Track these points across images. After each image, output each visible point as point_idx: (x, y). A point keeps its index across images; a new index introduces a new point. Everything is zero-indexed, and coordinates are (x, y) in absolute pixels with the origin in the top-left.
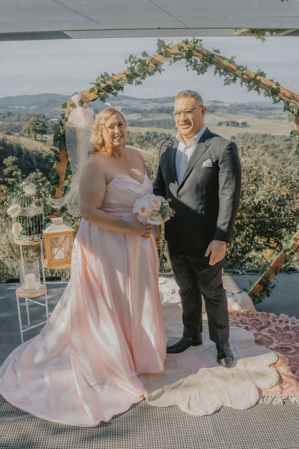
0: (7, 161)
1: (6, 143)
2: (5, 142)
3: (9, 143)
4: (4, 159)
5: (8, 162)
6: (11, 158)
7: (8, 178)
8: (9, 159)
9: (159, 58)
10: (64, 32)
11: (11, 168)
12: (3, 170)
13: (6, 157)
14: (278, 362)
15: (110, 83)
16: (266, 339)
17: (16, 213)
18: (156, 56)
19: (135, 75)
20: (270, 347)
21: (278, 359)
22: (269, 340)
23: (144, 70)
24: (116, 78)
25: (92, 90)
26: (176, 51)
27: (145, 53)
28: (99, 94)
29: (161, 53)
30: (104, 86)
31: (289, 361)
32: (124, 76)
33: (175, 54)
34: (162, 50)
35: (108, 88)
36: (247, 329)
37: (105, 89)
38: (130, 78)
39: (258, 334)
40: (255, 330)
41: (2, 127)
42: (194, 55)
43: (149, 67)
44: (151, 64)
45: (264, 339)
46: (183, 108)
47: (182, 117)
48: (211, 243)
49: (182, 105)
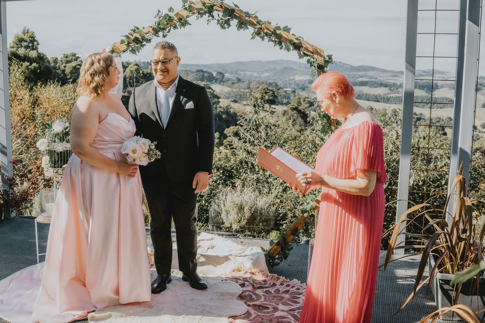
0: (228, 131)
2: (229, 111)
4: (225, 129)
6: (233, 128)
8: (230, 129)
9: (185, 13)
11: (231, 139)
12: (223, 141)
13: (228, 127)
14: (242, 316)
15: (138, 36)
16: (254, 296)
17: (43, 147)
18: (181, 11)
19: (160, 28)
20: (248, 303)
21: (245, 314)
22: (255, 298)
23: (168, 24)
24: (145, 31)
25: (122, 42)
26: (200, 6)
27: (171, 8)
28: (129, 46)
29: (186, 9)
30: (132, 38)
31: (255, 317)
32: (151, 30)
33: (197, 9)
34: (187, 5)
35: (136, 40)
36: (243, 285)
37: (134, 41)
38: (156, 31)
39: (249, 291)
40: (250, 288)
41: (230, 94)
42: (216, 10)
43: (174, 21)
44: (176, 18)
45: (252, 296)
46: (161, 58)
47: (159, 66)
48: (196, 175)
49: (160, 55)
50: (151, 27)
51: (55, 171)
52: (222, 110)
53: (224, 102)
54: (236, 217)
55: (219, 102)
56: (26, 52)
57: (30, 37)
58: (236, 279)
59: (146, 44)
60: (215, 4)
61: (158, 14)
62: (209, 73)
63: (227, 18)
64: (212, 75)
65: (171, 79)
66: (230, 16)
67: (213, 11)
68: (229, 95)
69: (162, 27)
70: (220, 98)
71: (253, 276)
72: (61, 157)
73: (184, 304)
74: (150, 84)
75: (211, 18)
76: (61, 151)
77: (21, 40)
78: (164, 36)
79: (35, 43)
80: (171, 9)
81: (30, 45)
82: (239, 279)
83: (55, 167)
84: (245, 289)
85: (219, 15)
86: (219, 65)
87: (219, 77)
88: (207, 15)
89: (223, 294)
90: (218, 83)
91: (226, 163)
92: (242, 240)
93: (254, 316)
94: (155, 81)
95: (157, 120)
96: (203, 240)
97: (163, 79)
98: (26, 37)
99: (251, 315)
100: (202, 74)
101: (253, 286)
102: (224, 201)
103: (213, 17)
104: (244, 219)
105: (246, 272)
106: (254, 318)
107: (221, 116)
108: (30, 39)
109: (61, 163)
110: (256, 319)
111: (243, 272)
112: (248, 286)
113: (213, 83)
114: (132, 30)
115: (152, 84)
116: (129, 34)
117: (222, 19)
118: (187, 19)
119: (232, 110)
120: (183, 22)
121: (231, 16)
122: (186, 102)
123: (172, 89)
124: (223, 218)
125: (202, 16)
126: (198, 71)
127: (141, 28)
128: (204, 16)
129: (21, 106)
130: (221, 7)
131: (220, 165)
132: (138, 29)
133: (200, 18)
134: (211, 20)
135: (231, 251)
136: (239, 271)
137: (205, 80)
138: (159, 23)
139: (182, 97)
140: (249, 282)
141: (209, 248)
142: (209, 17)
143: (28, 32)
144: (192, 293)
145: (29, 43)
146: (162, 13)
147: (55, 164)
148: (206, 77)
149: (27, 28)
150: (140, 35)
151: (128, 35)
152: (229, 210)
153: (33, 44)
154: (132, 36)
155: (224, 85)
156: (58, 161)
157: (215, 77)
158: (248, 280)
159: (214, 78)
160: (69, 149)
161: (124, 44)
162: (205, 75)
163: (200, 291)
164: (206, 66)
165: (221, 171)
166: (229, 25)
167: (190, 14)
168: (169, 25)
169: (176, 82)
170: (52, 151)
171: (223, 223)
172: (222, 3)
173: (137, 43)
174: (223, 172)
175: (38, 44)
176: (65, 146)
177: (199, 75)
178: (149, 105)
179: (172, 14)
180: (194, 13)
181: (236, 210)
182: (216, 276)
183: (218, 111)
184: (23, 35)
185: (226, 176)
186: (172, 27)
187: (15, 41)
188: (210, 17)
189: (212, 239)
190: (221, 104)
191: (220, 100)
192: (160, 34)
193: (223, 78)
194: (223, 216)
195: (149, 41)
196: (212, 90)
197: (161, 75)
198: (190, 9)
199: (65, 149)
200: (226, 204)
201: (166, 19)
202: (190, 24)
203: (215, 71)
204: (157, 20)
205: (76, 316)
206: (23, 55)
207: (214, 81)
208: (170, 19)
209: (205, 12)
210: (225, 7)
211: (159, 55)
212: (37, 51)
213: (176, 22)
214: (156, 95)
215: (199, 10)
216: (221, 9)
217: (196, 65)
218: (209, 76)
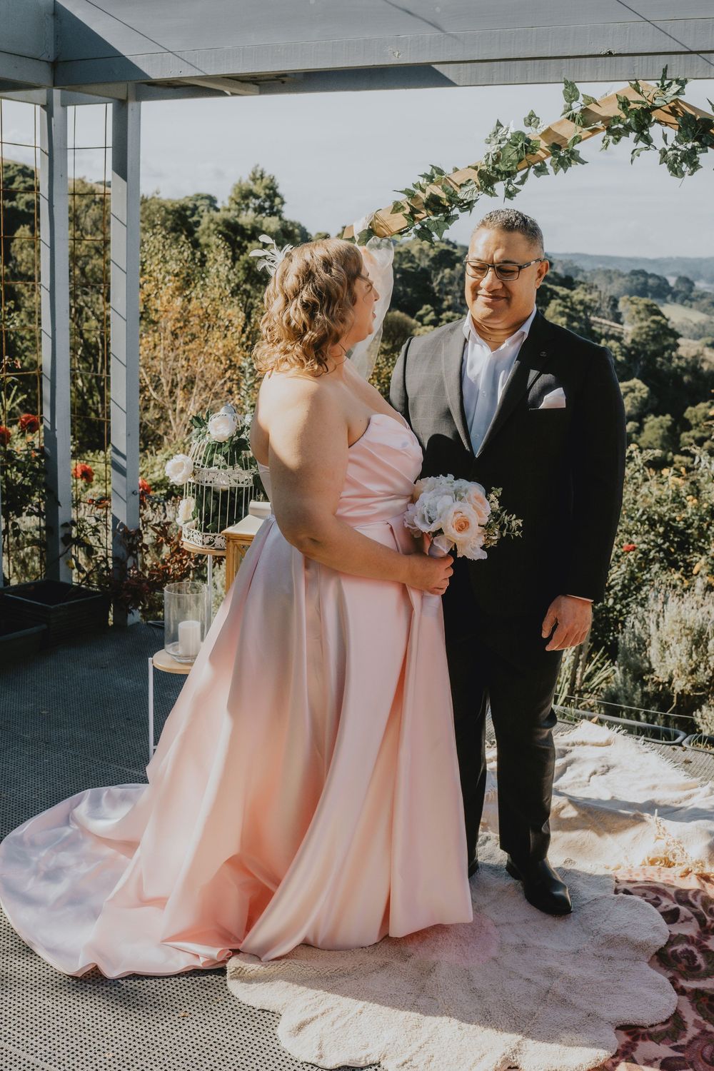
0: (693, 414)
1: (701, 368)
2: (698, 366)
3: (708, 369)
4: (686, 407)
5: (696, 416)
6: (705, 408)
7: (674, 454)
8: (700, 409)
9: (569, 130)
10: (436, 67)
11: (700, 431)
12: (680, 434)
13: (694, 404)
14: (659, 1028)
15: (437, 191)
16: (700, 960)
17: (180, 475)
18: (560, 123)
19: (499, 172)
20: (683, 983)
21: (667, 1021)
22: (704, 966)
23: (520, 160)
24: (459, 179)
25: (397, 208)
26: (613, 110)
27: (532, 116)
28: (415, 219)
29: (572, 118)
30: (424, 197)
31: (695, 1039)
32: (474, 176)
33: (605, 120)
34: (577, 108)
35: (434, 204)
36: (671, 916)
37: (427, 206)
38: (487, 180)
39: (687, 939)
40: (691, 930)
41: (704, 327)
42: (659, 122)
43: (539, 152)
44: (543, 145)
45: (694, 958)
46: (497, 256)
47: (488, 279)
48: (555, 601)
49: (497, 248)
50: (476, 168)
51: (207, 541)
52: (683, 363)
53: (688, 346)
54: (684, 661)
55: (678, 345)
56: (257, 219)
57: (266, 187)
58: (654, 893)
59: (460, 215)
60: (657, 103)
61: (496, 133)
62: (658, 277)
63: (689, 146)
64: (666, 282)
65: (514, 319)
66: (698, 139)
67: (650, 124)
68: (701, 331)
69: (503, 168)
70: (681, 336)
71: (708, 885)
72: (224, 503)
73: (495, 959)
74: (452, 330)
75: (641, 144)
76: (225, 488)
77: (247, 195)
78: (510, 195)
79: (277, 200)
80: (531, 119)
81: (267, 205)
82: (665, 894)
83: (206, 530)
84: (679, 929)
85: (665, 137)
86: (683, 262)
87: (683, 288)
88: (633, 135)
89: (611, 942)
90: (678, 300)
91: (674, 512)
92: (690, 755)
93: (692, 1031)
94: (467, 324)
95: (456, 434)
96: (583, 744)
97: (489, 317)
98: (258, 189)
99: (685, 1030)
100: (642, 279)
101: (702, 922)
102: (659, 616)
103: (648, 140)
104: (705, 669)
105: (688, 872)
106: (690, 1042)
107: (681, 377)
108: (267, 191)
109: (223, 520)
110: (697, 1045)
111: (678, 870)
112: (688, 919)
113: (666, 302)
114: (424, 176)
115: (458, 330)
116: (415, 186)
117: (675, 148)
118: (576, 147)
119: (705, 367)
120: (564, 156)
121: (700, 141)
122: (546, 389)
123: (510, 347)
124: (653, 659)
125: (618, 140)
126: (635, 273)
127: (448, 170)
128: (623, 138)
129: (225, 342)
130: (673, 112)
131: (659, 515)
132: (440, 172)
133: (611, 144)
134: (642, 149)
135: (654, 787)
136: (669, 865)
137: (650, 295)
138: (498, 157)
139: (533, 373)
140: (693, 906)
141: (595, 773)
142: (636, 141)
143: (262, 177)
144: (526, 921)
145: (264, 201)
146: (508, 129)
147: (207, 522)
148: (652, 287)
149: (259, 169)
150: (444, 190)
151: (412, 189)
152: (668, 639)
153: (272, 202)
154: (424, 191)
155: (691, 307)
156: (215, 514)
157: (672, 288)
158: (691, 899)
159: (670, 290)
160: (244, 486)
161: (400, 214)
162: (651, 281)
163: (550, 921)
164: (654, 262)
165: (661, 530)
166: (695, 166)
167: (585, 132)
168: (524, 163)
169: (526, 328)
170: (202, 487)
171: (651, 671)
172: (676, 101)
173: (435, 213)
174: (664, 532)
175: (283, 203)
176: (236, 476)
177: (635, 282)
178: (441, 389)
179: (533, 133)
180: (595, 131)
181: (686, 643)
182: (601, 872)
183: (674, 365)
184: (251, 183)
185: (672, 542)
186: (532, 170)
187: (233, 196)
188: (640, 142)
189: (608, 744)
190: (682, 351)
191: (680, 341)
192: (500, 187)
193: (691, 290)
194: (653, 652)
195: (468, 206)
196: (664, 317)
197: (488, 305)
198: (586, 119)
199: (235, 485)
200: (661, 625)
201: (516, 145)
202: (583, 162)
203: (672, 274)
204: (493, 149)
205: (202, 960)
206: (249, 227)
207: (669, 297)
208: (528, 147)
209: (628, 129)
210: (685, 113)
211: (492, 248)
212: (281, 219)
213: (543, 155)
214: (462, 361)
215: (609, 122)
216: (672, 119)
217: (631, 260)
218: (659, 286)
